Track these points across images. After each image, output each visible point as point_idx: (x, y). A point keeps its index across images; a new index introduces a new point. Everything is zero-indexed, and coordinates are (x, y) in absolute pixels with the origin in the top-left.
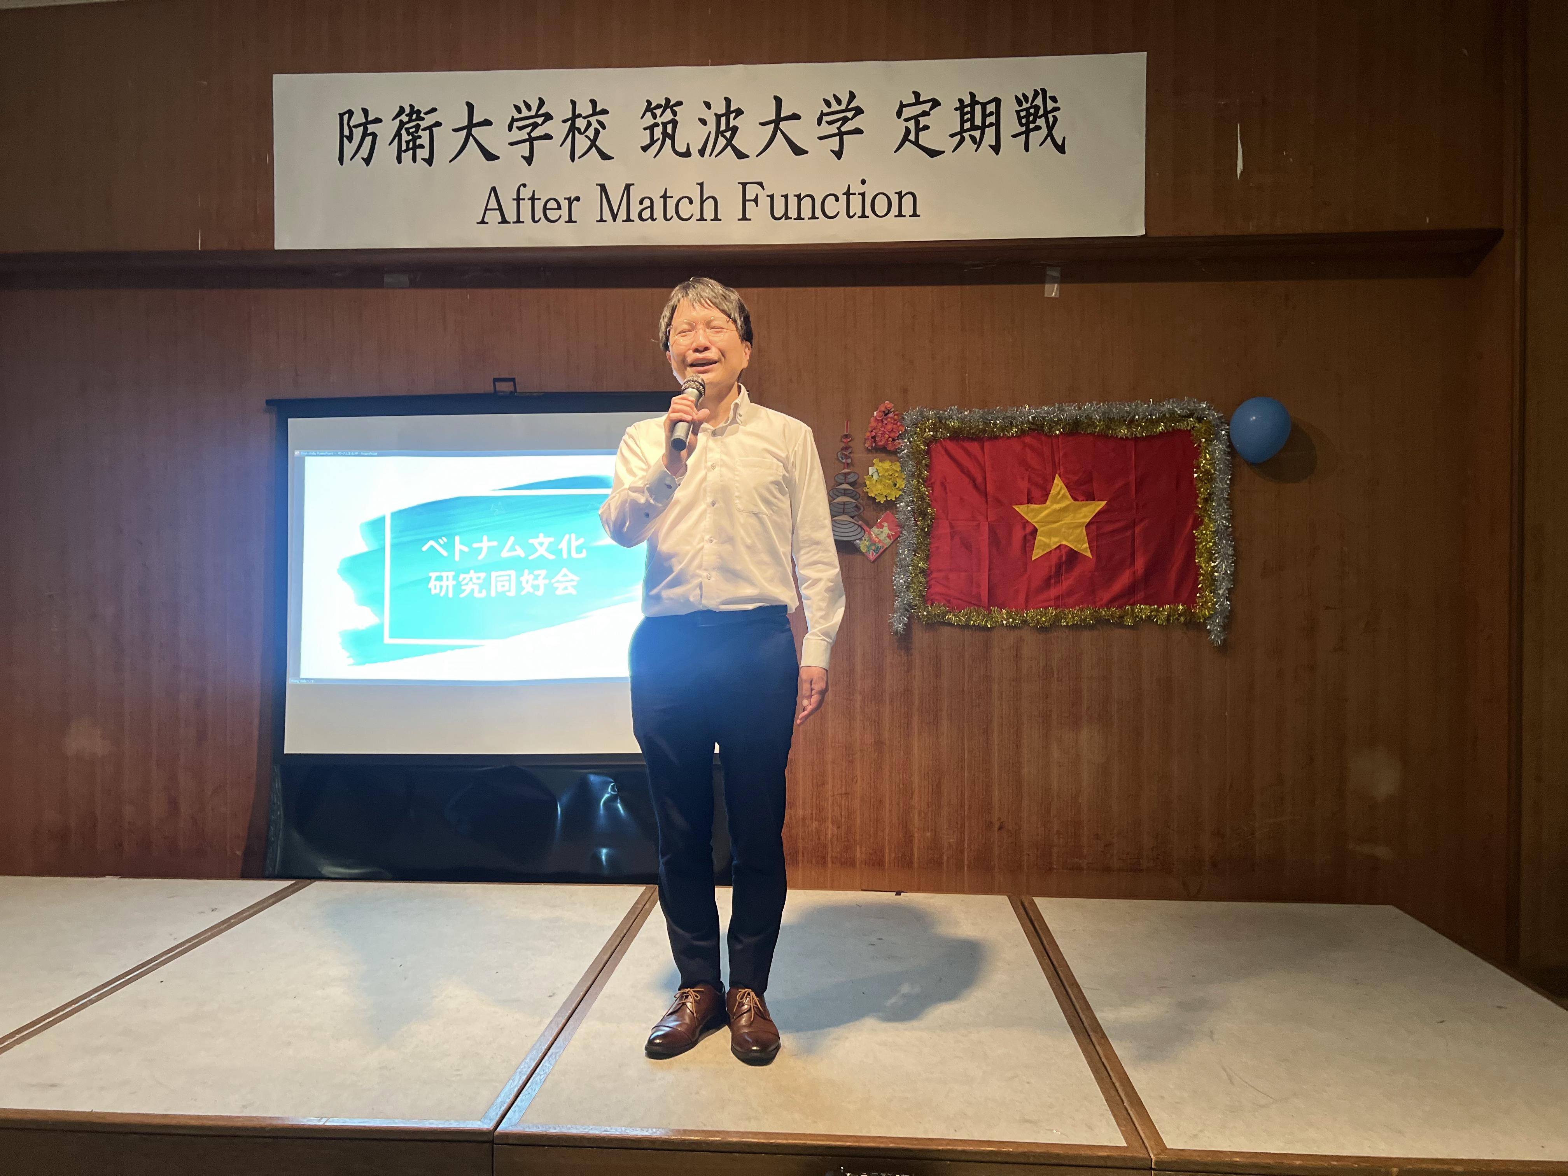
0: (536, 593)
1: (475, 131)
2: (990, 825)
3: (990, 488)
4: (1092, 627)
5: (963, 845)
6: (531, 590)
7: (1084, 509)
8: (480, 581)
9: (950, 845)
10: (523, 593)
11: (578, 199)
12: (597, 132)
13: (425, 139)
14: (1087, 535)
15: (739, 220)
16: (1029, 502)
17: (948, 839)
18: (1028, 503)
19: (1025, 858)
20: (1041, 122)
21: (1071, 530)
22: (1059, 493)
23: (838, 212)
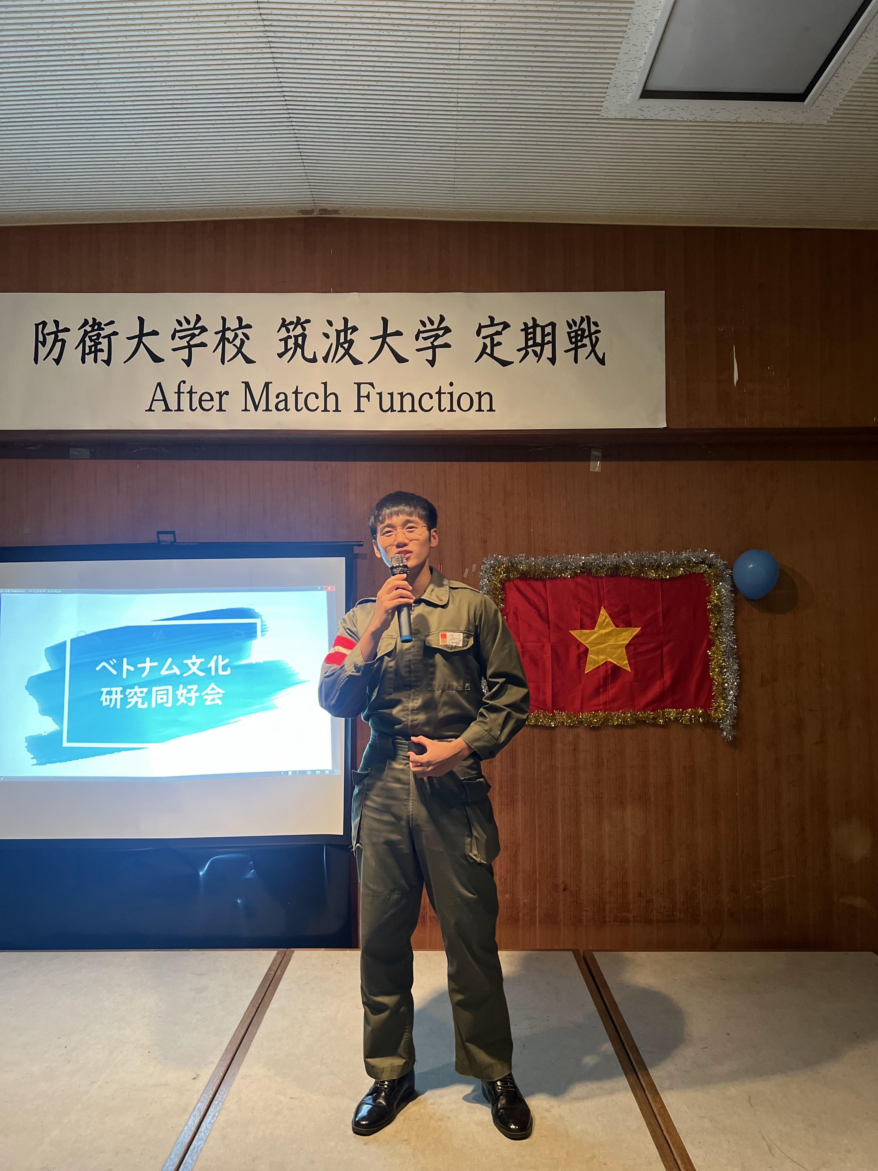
0: (189, 704)
1: (144, 339)
2: (556, 887)
3: (551, 617)
4: (632, 727)
5: (535, 904)
6: (185, 702)
7: (624, 634)
8: (143, 695)
9: (525, 905)
10: (178, 704)
11: (227, 393)
12: (242, 342)
13: (104, 344)
14: (627, 653)
15: (355, 411)
16: (582, 627)
17: (523, 899)
18: (581, 629)
19: (584, 913)
20: (586, 341)
21: (614, 650)
22: (604, 621)
23: (432, 407)
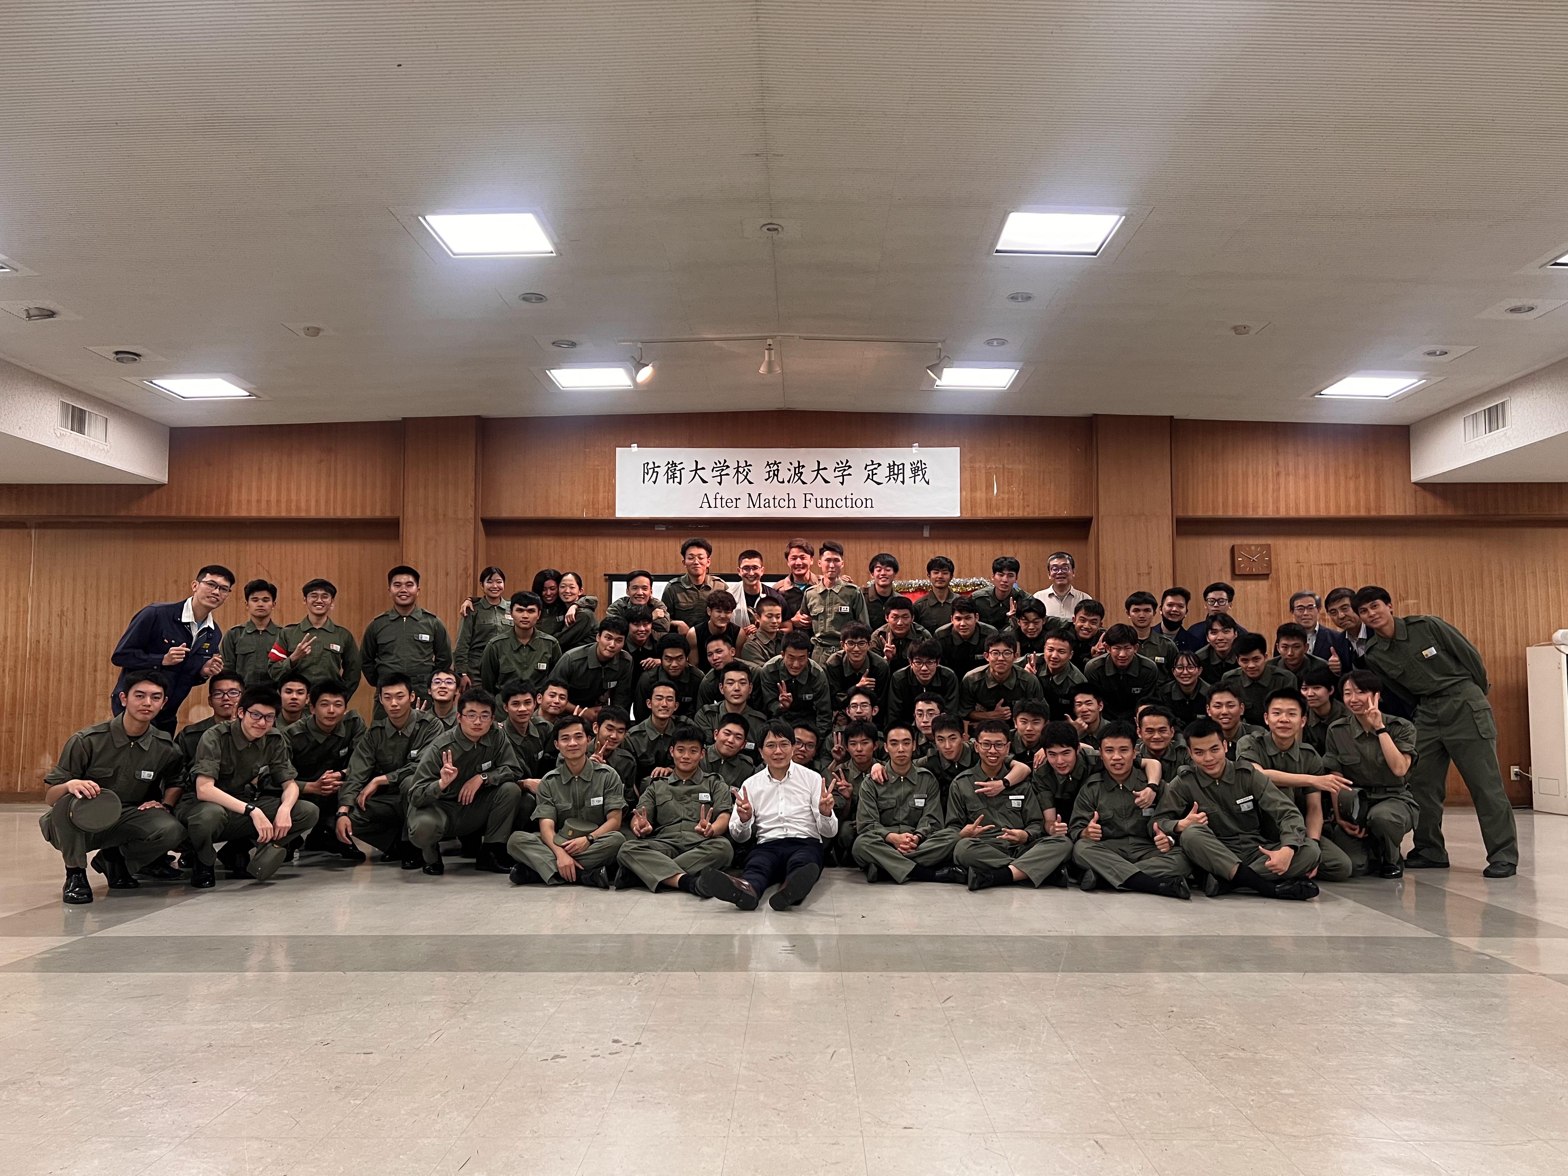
1: (698, 472)
11: (739, 499)
12: (747, 473)
13: (678, 474)
15: (803, 508)
20: (920, 472)
23: (842, 506)
